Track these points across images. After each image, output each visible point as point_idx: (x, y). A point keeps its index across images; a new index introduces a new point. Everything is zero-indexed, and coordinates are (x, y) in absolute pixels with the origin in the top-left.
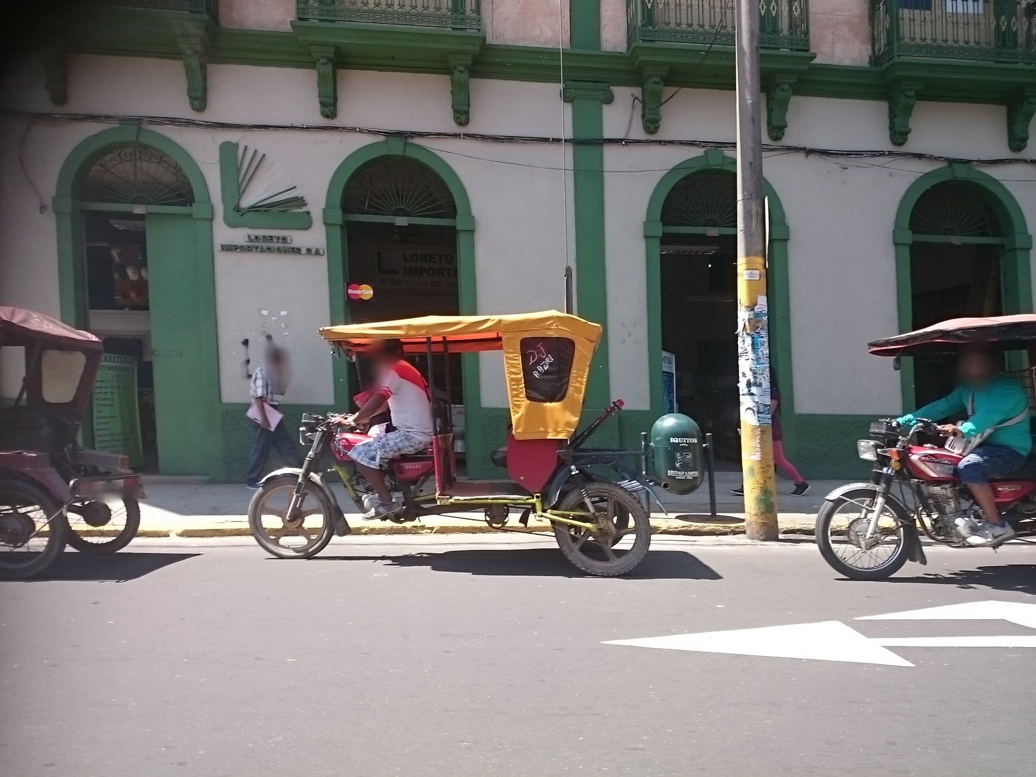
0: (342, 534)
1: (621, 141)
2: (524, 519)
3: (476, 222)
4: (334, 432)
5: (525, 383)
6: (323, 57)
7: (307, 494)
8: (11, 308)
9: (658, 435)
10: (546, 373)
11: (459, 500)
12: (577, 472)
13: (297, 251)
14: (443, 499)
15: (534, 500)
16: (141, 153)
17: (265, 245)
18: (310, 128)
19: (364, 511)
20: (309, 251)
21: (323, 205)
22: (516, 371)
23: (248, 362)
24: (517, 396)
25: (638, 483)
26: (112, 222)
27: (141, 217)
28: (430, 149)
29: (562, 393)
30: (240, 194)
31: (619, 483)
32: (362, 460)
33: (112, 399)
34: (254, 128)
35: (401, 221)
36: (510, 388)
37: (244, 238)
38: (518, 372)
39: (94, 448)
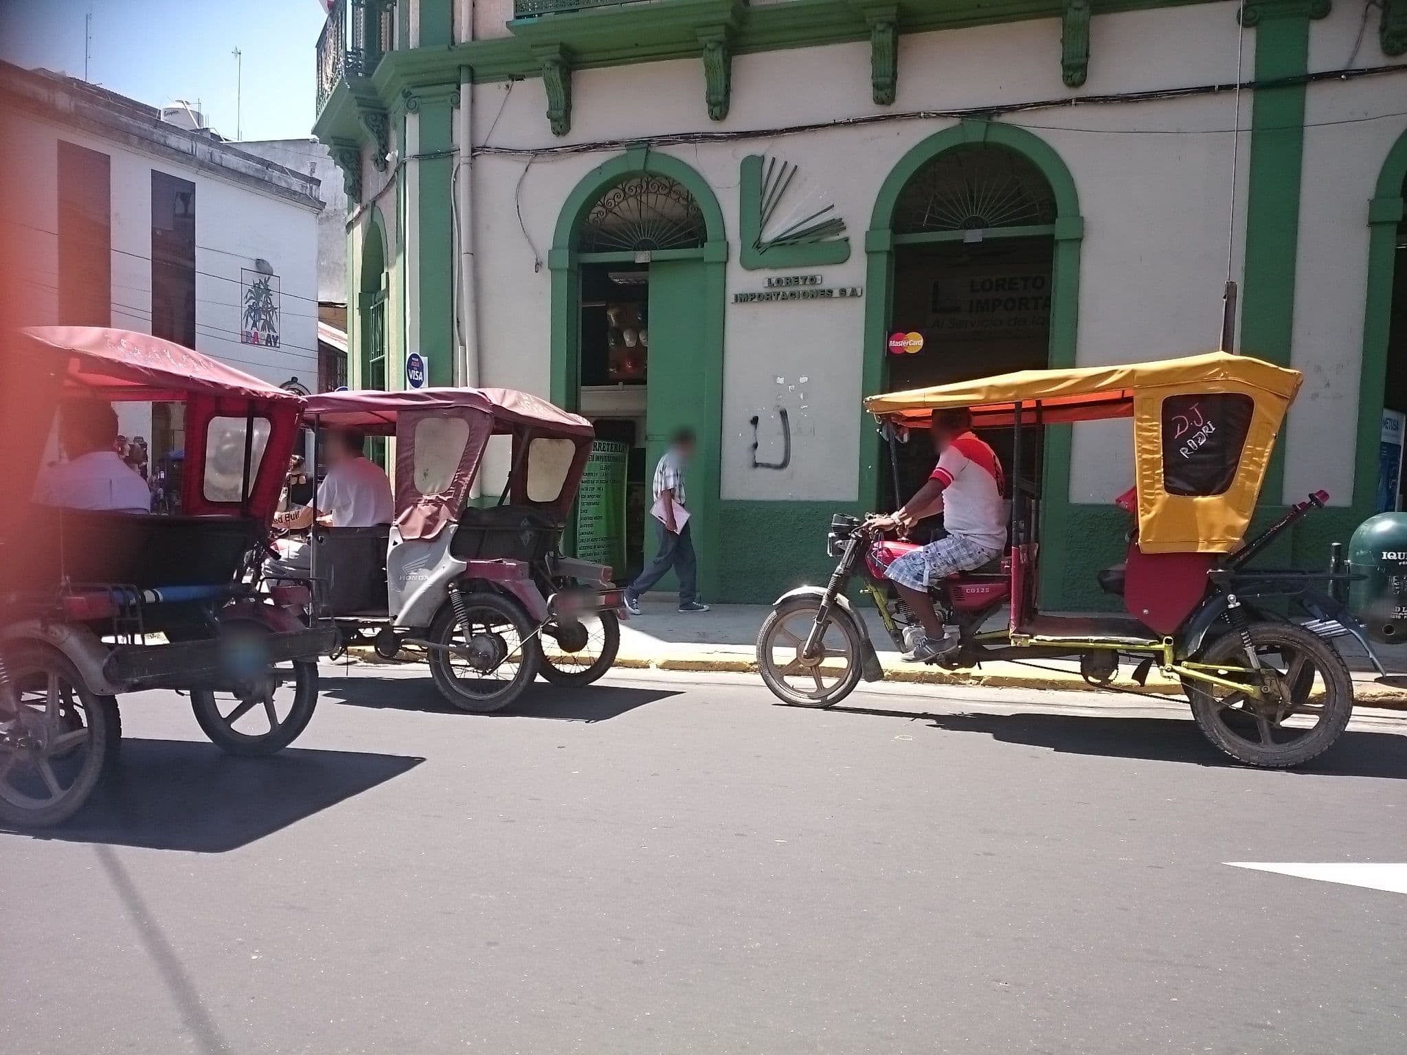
0: (870, 679)
1: (1339, 74)
2: (1140, 675)
3: (1085, 226)
4: (872, 540)
5: (1164, 467)
6: (881, 22)
7: (830, 622)
8: (502, 390)
9: (1363, 547)
10: (1202, 449)
11: (1045, 640)
12: (1238, 604)
13: (828, 294)
14: (1021, 638)
15: (1162, 646)
16: (648, 183)
17: (788, 290)
18: (858, 122)
19: (904, 650)
20: (843, 292)
21: (866, 227)
22: (1151, 448)
23: (756, 446)
24: (1151, 486)
25: (1339, 625)
26: (611, 275)
27: (644, 267)
28: (1025, 128)
29: (1224, 482)
30: (762, 225)
31: (1303, 624)
32: (904, 579)
33: (598, 496)
34: (785, 132)
35: (973, 236)
36: (1140, 473)
37: (763, 283)
38: (1155, 449)
39: (574, 556)
